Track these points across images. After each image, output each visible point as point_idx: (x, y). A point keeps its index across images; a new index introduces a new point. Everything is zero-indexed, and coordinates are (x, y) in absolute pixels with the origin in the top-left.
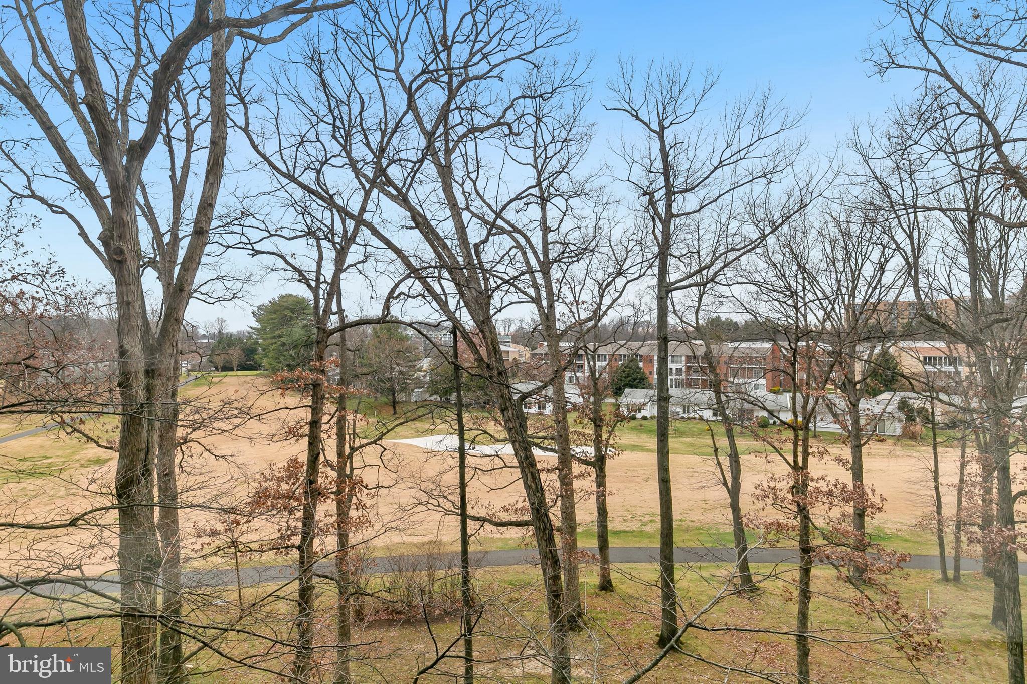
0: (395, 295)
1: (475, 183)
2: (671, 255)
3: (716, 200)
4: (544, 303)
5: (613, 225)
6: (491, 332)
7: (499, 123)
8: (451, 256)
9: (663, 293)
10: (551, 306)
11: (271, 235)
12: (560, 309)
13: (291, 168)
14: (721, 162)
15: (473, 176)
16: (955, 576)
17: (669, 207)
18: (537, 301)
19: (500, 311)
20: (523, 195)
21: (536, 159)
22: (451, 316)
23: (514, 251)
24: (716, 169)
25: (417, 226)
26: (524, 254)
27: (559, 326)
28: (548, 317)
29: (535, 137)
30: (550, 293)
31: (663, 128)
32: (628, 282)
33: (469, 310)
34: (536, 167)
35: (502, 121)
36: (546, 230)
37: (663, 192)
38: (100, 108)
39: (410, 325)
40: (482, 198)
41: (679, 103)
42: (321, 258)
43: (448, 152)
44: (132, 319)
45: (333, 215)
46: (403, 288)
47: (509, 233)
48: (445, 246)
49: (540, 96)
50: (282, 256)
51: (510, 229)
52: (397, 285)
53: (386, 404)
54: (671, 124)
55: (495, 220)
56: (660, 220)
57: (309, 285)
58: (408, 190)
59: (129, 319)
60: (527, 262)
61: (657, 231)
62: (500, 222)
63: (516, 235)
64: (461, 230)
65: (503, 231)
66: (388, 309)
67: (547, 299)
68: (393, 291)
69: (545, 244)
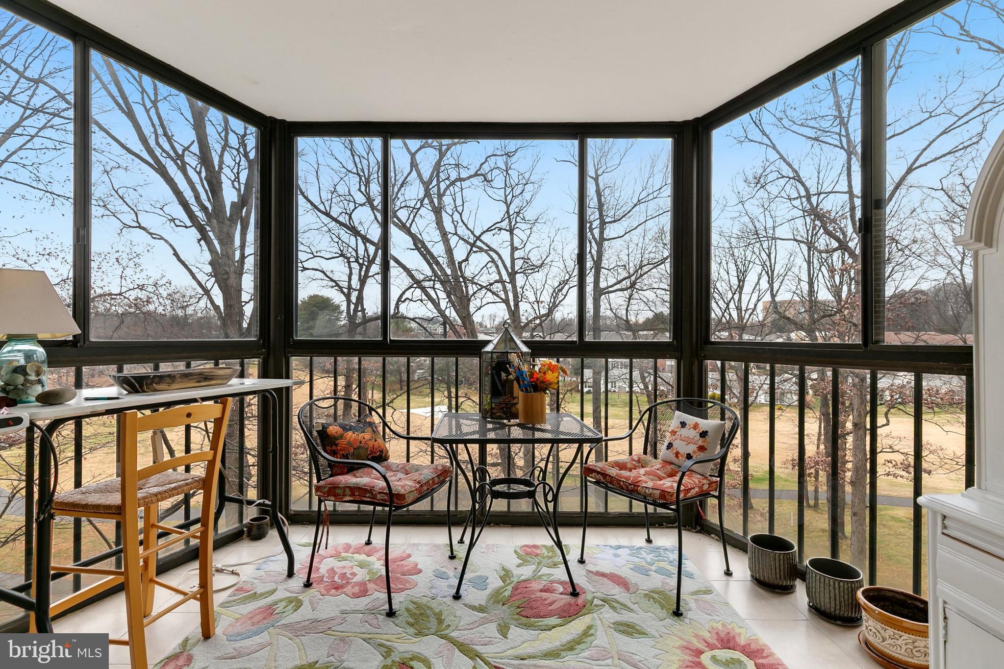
0: (402, 300)
1: (461, 214)
2: (603, 268)
3: (636, 228)
4: (512, 304)
5: (565, 245)
6: (470, 324)
7: (476, 175)
8: (442, 270)
9: (597, 296)
10: (517, 305)
11: (315, 256)
12: (523, 306)
13: (328, 209)
14: (639, 201)
15: (460, 209)
16: (815, 504)
17: (602, 233)
18: (506, 301)
19: (479, 309)
20: (492, 228)
21: (506, 196)
22: (442, 313)
23: (490, 265)
24: (635, 205)
25: (417, 249)
26: (497, 267)
27: (524, 320)
28: (514, 313)
29: (506, 181)
30: (516, 296)
31: (597, 176)
32: (570, 288)
33: (454, 309)
34: (506, 203)
35: (479, 173)
36: (514, 249)
37: (598, 222)
38: (215, 182)
39: (413, 319)
40: (466, 226)
41: (609, 157)
42: (351, 274)
43: (440, 196)
44: (233, 316)
45: (357, 240)
46: (408, 295)
47: (486, 251)
48: (438, 263)
49: (507, 154)
50: (323, 272)
51: (486, 248)
52: (404, 293)
53: (395, 382)
54: (603, 172)
55: (475, 242)
56: (596, 242)
57: (343, 292)
58: (411, 225)
59: (231, 317)
60: (499, 273)
61: (592, 250)
62: (479, 243)
63: (492, 253)
64: (449, 251)
65: (481, 250)
66: (398, 310)
67: (514, 300)
68: (401, 296)
69: (513, 260)
